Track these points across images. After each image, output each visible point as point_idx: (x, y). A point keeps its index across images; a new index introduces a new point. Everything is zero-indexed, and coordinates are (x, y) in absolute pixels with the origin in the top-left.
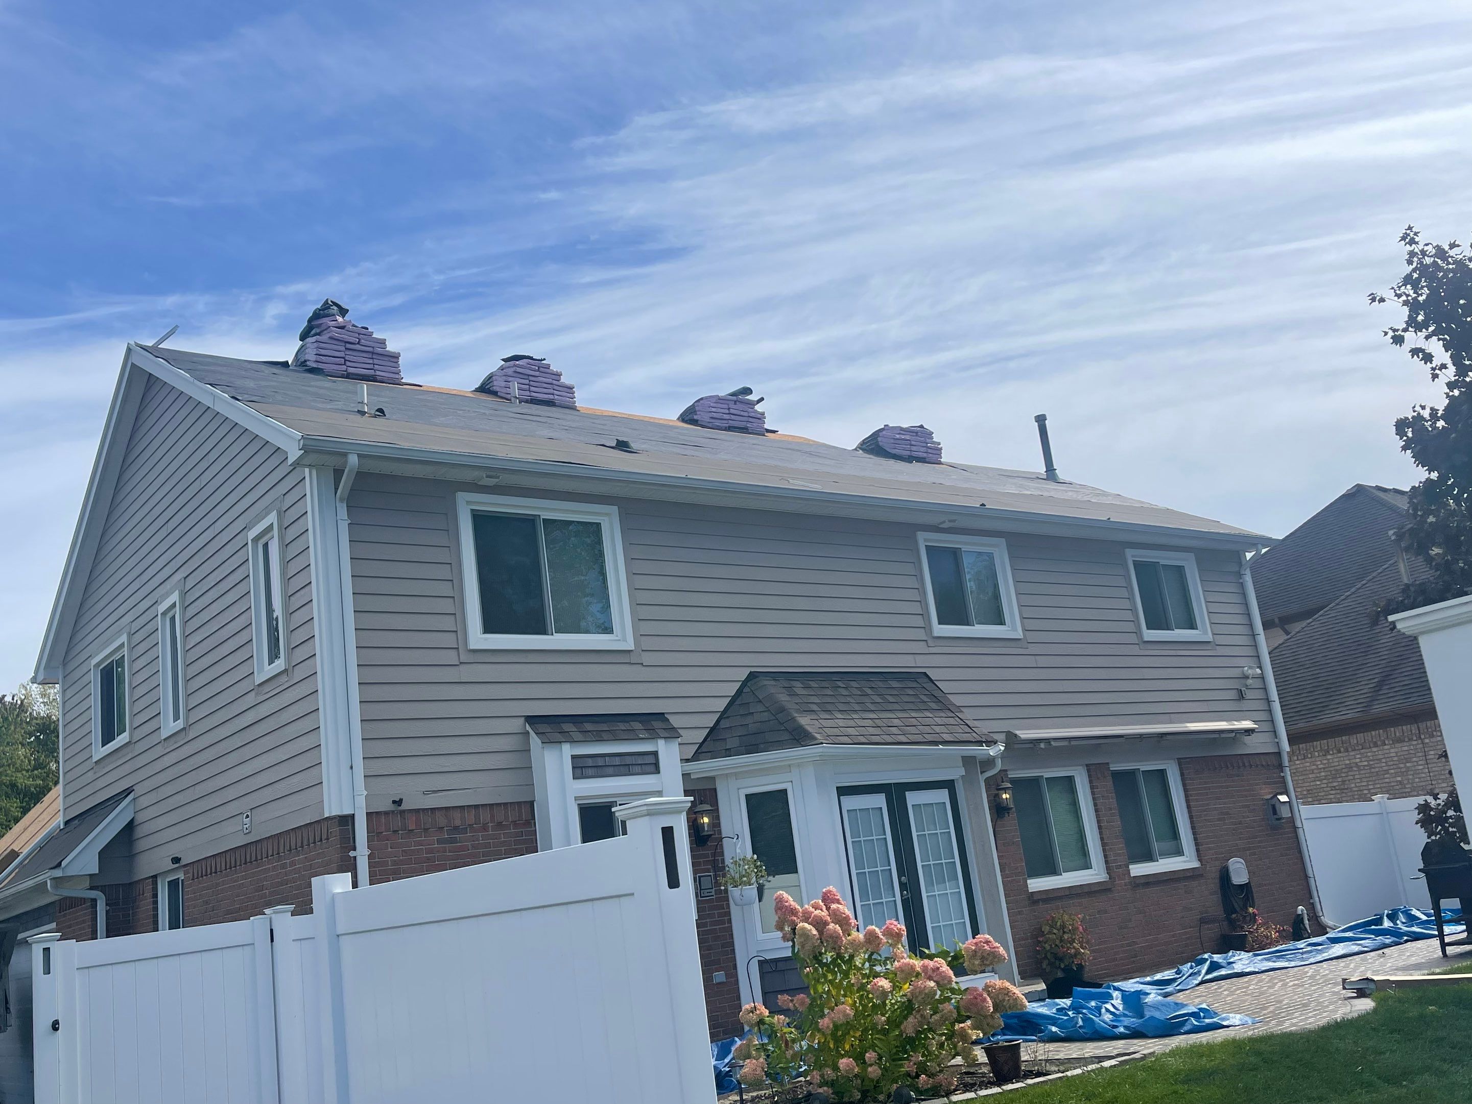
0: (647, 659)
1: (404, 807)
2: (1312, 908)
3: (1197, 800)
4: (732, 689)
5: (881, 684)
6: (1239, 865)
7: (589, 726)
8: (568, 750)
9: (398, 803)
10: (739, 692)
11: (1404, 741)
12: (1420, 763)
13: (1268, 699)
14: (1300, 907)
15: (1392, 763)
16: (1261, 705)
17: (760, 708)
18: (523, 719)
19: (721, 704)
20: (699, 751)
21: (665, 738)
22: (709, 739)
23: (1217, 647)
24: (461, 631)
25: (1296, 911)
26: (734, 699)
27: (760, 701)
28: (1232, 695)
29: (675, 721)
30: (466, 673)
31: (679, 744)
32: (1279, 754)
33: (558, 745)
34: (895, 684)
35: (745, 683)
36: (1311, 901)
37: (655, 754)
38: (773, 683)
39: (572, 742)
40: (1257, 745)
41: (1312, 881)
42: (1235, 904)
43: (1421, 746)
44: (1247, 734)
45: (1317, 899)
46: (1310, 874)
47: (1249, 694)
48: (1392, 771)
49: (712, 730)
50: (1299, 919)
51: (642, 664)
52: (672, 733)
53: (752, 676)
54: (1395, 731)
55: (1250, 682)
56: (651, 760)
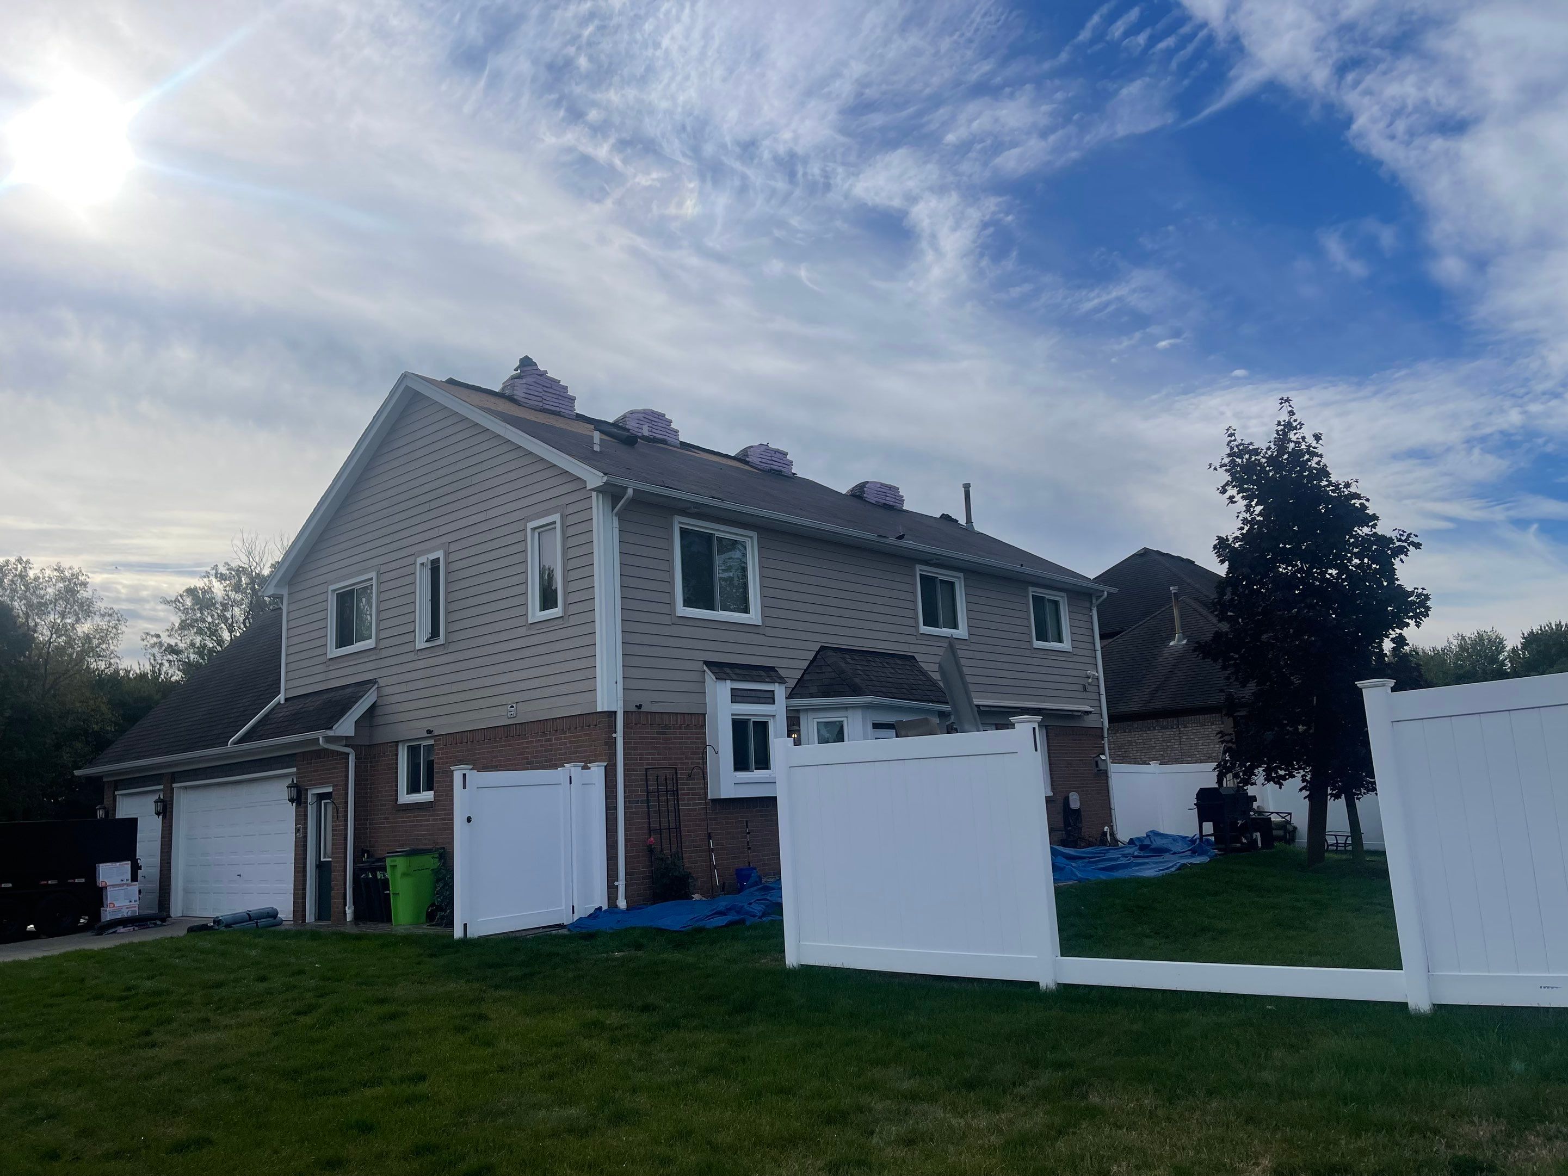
0: (769, 632)
1: (642, 710)
2: (1111, 828)
3: (1054, 753)
4: (811, 656)
5: (892, 661)
6: (1074, 797)
7: (738, 671)
8: (729, 685)
9: (639, 707)
10: (815, 657)
11: (1167, 728)
12: (1176, 743)
13: (1099, 693)
14: (1106, 827)
15: (1159, 742)
16: (1095, 696)
17: (829, 669)
18: (702, 662)
19: (805, 665)
20: (792, 693)
21: (779, 683)
22: (798, 686)
23: (1074, 656)
24: (672, 604)
25: (1103, 829)
26: (812, 662)
27: (828, 665)
28: (1080, 688)
29: (782, 672)
30: (675, 630)
31: (786, 687)
32: (1102, 729)
33: (724, 681)
34: (898, 662)
35: (818, 652)
36: (1112, 824)
37: (773, 692)
38: (834, 654)
39: (732, 680)
40: (1090, 722)
41: (1113, 811)
42: (1071, 821)
43: (1178, 732)
44: (1086, 714)
45: (1115, 824)
46: (1112, 807)
47: (1089, 688)
48: (1157, 747)
49: (800, 680)
50: (1105, 834)
51: (764, 634)
52: (782, 681)
53: (822, 648)
54: (1163, 722)
55: (1090, 680)
56: (769, 695)
